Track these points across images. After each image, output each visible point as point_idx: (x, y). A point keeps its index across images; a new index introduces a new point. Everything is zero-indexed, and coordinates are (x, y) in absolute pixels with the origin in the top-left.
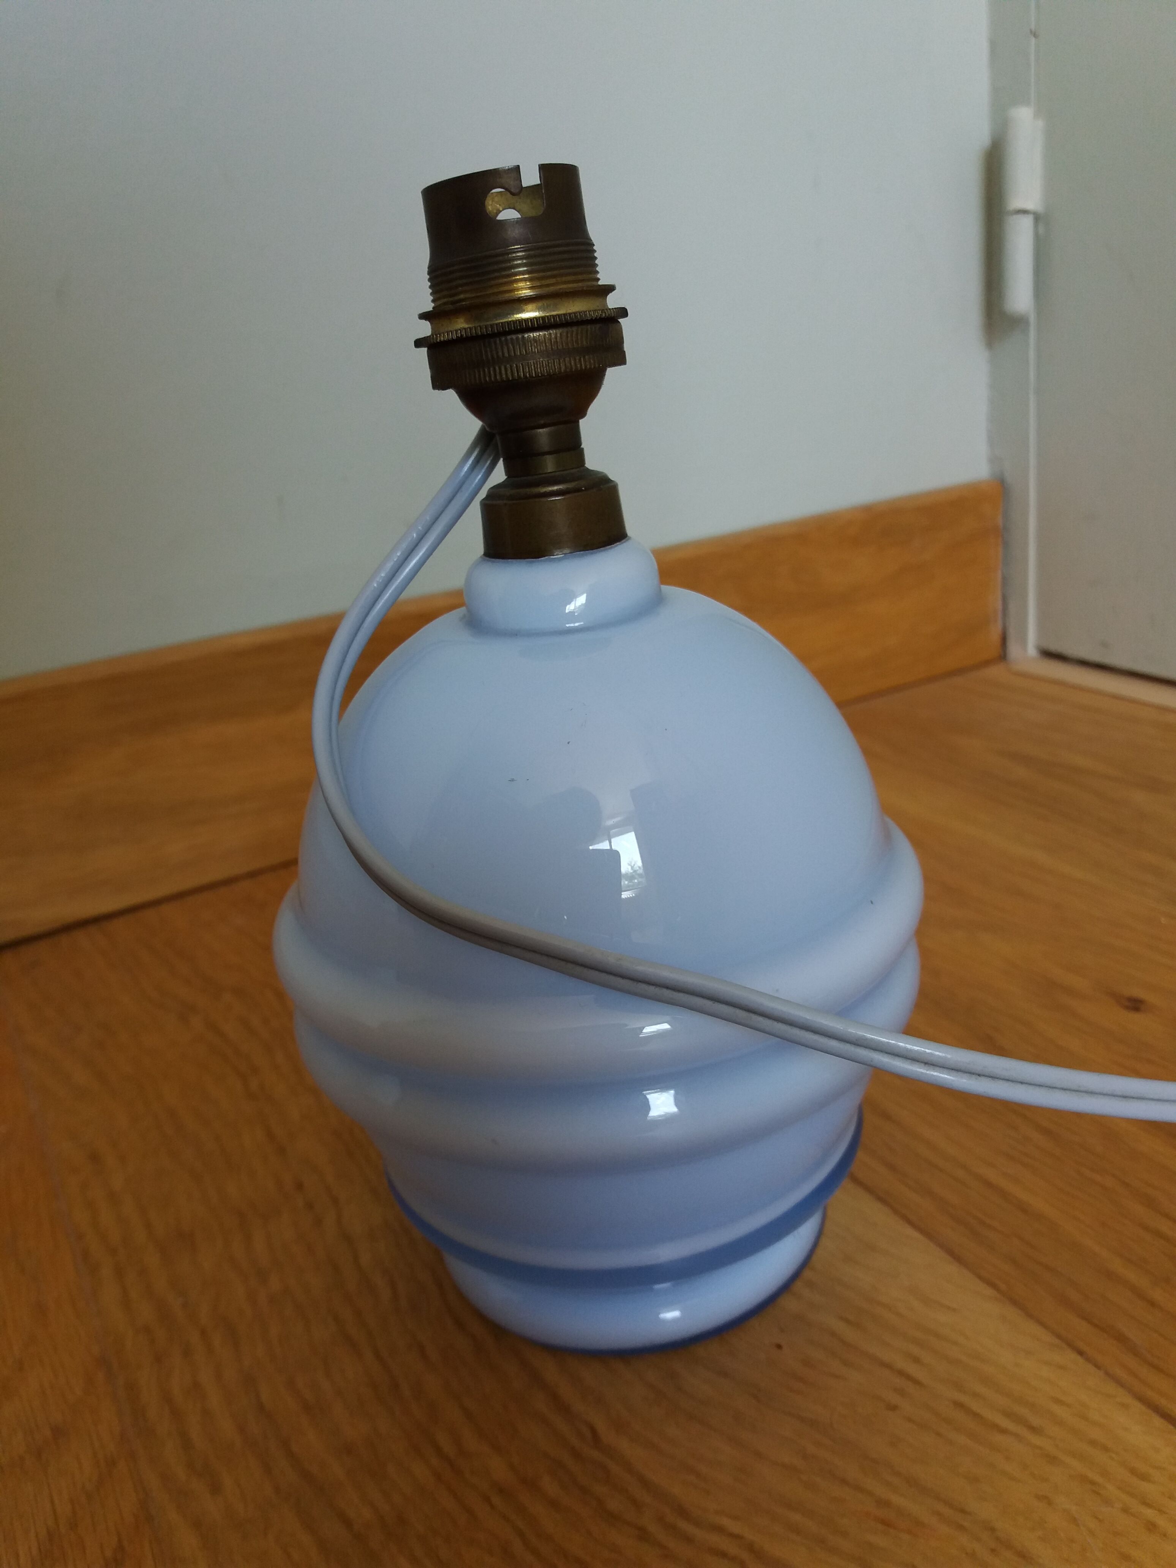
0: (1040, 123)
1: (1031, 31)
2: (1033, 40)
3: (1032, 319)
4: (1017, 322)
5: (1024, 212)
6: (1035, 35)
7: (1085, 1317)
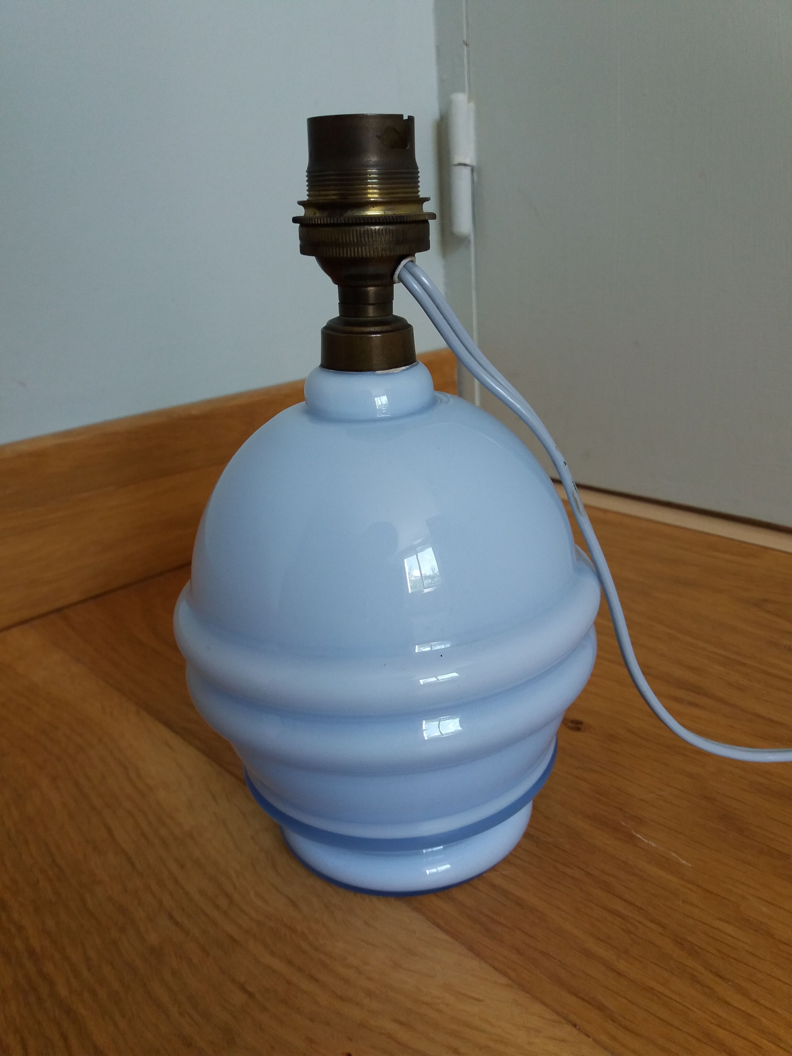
0: (472, 105)
1: (464, 42)
2: (465, 47)
3: (472, 238)
4: (462, 241)
5: (465, 165)
6: (467, 45)
7: (575, 994)
